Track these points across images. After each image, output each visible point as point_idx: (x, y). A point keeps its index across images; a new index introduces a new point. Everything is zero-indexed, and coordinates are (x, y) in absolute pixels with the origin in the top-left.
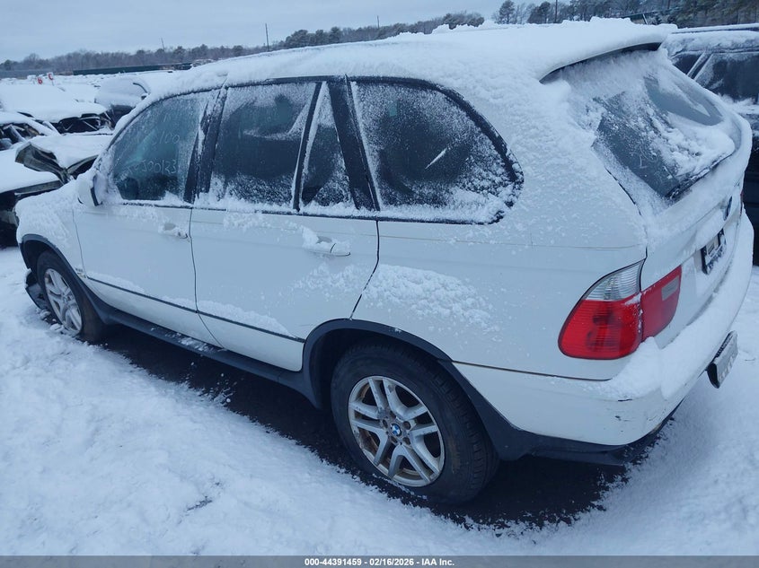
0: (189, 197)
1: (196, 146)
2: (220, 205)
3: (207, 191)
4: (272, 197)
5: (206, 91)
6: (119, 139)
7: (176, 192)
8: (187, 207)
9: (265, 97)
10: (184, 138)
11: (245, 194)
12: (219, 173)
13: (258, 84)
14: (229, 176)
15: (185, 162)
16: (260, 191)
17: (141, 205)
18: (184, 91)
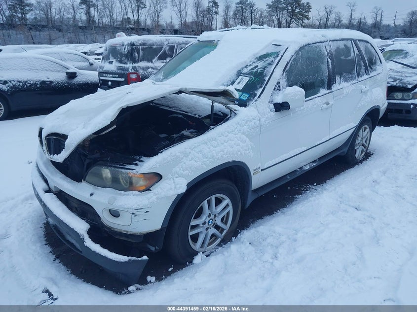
0: (329, 88)
1: (328, 65)
2: (341, 86)
3: (336, 83)
4: (352, 79)
5: (322, 42)
6: (287, 68)
7: (324, 88)
8: (331, 92)
9: (341, 44)
10: (322, 63)
11: (346, 80)
12: (338, 74)
13: (338, 40)
14: (341, 75)
15: (326, 73)
16: (349, 77)
17: (311, 99)
18: (314, 42)
